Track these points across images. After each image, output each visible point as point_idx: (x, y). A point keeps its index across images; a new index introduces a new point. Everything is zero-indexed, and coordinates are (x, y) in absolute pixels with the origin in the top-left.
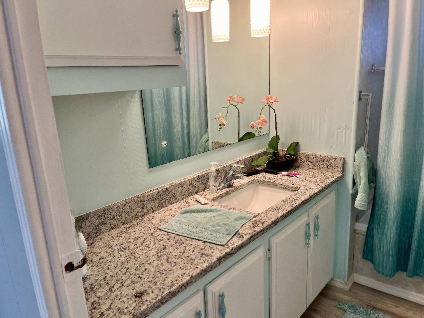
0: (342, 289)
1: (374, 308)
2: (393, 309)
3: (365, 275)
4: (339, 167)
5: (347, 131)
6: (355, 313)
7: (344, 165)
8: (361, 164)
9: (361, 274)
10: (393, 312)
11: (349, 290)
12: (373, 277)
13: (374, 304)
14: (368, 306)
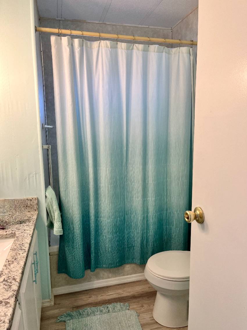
0: (50, 307)
1: (78, 307)
2: (89, 301)
3: (62, 285)
4: (35, 206)
5: (37, 175)
6: (72, 318)
7: (38, 203)
8: (53, 199)
9: (59, 286)
10: (90, 302)
11: (55, 304)
12: (68, 283)
13: (76, 304)
14: (73, 308)
